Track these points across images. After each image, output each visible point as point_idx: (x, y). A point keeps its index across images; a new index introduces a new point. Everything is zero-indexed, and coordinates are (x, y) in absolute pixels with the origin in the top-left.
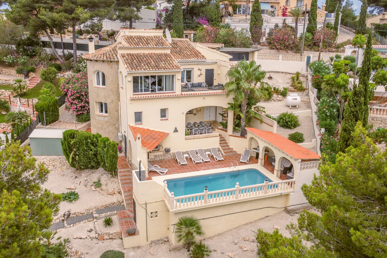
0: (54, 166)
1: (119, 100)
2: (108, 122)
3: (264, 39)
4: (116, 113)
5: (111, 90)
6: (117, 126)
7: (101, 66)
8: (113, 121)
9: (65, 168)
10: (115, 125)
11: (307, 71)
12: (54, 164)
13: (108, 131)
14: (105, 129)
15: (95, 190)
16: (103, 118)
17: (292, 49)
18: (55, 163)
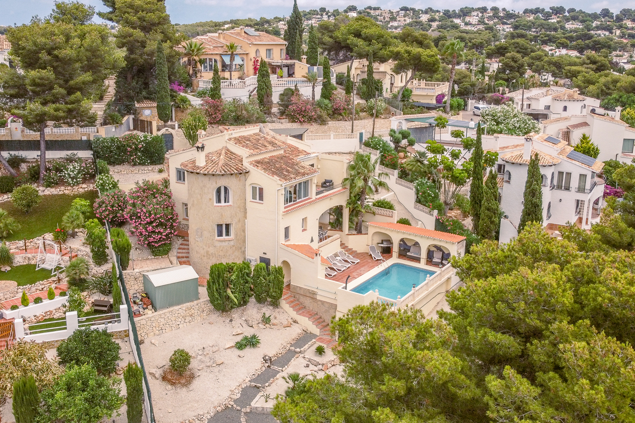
0: (192, 315)
1: (246, 218)
2: (233, 246)
3: (275, 110)
4: (242, 233)
5: (239, 207)
6: (243, 249)
7: (227, 180)
8: (240, 244)
9: (205, 315)
10: (241, 248)
11: (360, 148)
12: (191, 313)
13: (233, 257)
14: (229, 255)
15: (265, 327)
16: (227, 243)
17: (315, 120)
18: (193, 311)
